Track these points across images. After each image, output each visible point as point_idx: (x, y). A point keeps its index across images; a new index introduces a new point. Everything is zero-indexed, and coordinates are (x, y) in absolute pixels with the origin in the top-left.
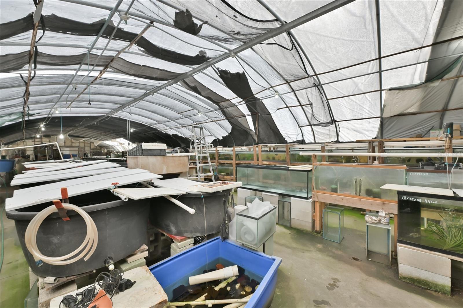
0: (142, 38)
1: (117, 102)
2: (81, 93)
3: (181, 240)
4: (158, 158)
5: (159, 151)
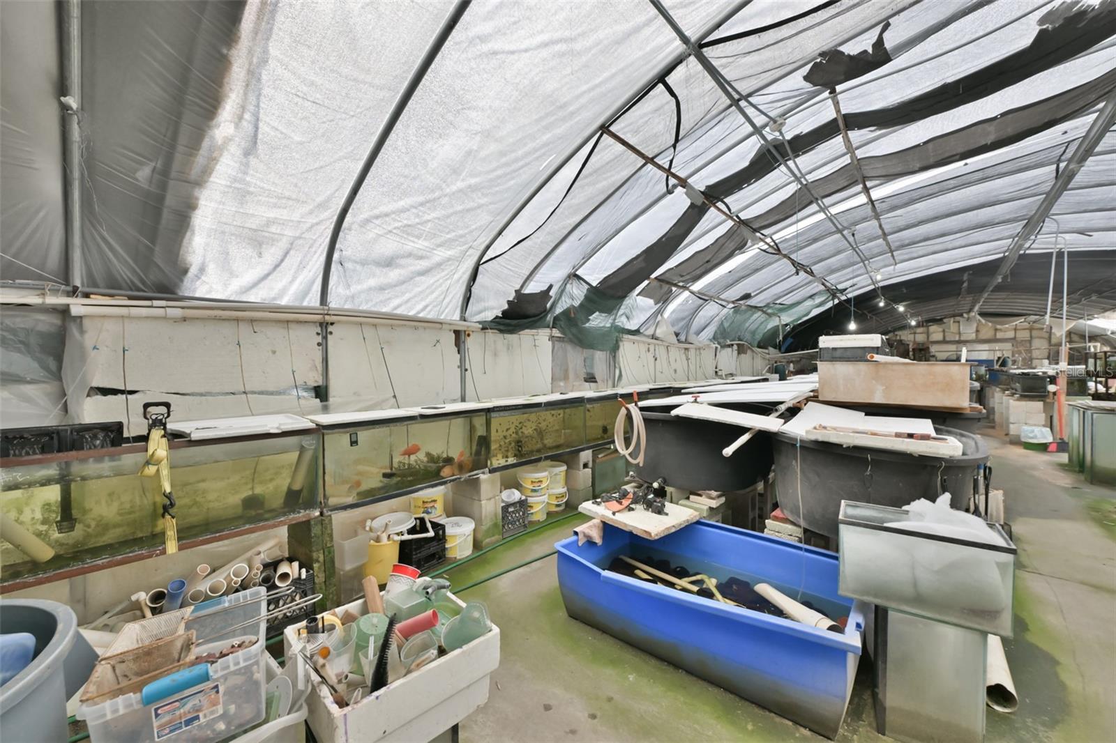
0: (845, 116)
1: (997, 221)
2: (885, 235)
3: (776, 519)
4: (862, 366)
5: (860, 352)
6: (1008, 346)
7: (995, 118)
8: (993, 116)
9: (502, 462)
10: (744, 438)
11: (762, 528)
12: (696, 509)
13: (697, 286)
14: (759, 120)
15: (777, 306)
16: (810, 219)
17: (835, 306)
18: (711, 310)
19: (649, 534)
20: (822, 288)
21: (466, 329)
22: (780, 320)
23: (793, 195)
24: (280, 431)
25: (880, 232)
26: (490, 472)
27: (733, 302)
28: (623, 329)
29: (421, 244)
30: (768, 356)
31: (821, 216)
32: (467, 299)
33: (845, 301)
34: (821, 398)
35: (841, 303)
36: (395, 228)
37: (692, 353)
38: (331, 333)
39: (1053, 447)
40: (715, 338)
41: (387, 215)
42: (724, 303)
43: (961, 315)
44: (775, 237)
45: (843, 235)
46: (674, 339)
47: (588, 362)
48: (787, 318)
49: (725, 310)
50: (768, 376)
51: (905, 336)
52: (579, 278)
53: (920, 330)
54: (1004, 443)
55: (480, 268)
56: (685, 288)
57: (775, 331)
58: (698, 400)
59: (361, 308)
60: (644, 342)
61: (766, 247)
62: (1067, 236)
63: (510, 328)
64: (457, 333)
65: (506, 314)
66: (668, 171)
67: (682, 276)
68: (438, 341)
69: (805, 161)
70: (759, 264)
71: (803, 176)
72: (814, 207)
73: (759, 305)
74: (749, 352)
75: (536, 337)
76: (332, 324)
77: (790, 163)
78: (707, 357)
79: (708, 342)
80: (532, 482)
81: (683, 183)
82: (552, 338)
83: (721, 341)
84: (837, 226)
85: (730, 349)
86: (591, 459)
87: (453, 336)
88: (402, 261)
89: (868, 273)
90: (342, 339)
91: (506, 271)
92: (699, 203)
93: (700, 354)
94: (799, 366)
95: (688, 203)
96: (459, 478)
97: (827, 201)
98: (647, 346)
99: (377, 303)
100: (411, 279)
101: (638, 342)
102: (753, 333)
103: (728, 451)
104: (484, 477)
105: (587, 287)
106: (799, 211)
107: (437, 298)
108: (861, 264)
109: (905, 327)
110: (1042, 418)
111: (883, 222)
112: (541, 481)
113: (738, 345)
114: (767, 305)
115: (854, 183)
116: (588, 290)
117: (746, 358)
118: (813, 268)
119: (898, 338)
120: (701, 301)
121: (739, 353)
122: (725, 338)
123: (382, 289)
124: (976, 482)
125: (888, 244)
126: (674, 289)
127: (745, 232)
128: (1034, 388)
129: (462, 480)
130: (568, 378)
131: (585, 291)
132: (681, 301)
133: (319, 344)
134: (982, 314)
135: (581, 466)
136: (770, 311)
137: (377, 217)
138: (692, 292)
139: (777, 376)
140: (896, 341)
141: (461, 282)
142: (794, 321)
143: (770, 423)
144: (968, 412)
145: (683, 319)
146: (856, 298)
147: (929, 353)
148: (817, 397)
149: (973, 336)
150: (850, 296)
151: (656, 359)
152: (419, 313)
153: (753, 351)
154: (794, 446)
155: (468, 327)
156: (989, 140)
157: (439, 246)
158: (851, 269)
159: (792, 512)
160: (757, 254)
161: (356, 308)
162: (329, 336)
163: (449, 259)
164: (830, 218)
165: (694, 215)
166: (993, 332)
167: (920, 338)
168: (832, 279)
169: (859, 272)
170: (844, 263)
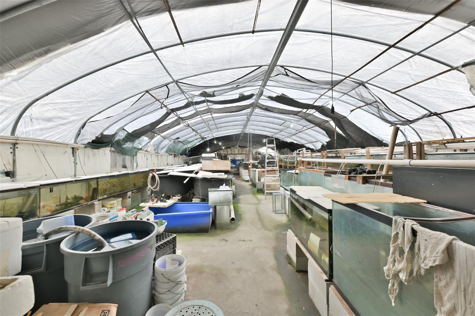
0: (207, 100)
1: (238, 125)
2: (216, 125)
3: (195, 198)
4: (211, 161)
5: (211, 158)
6: (244, 155)
7: (235, 107)
8: (234, 106)
9: (101, 198)
10: (188, 179)
11: (192, 201)
12: (175, 200)
13: (163, 134)
14: (188, 97)
15: (187, 142)
16: (198, 119)
17: (203, 142)
18: (166, 142)
19: (165, 206)
20: (200, 137)
21: (77, 147)
22: (187, 146)
23: (194, 113)
24: (26, 187)
25: (214, 124)
26: (98, 201)
27: (174, 140)
28: (139, 148)
29: (67, 114)
30: (183, 158)
31: (201, 118)
32: (78, 135)
33: (206, 141)
34: (203, 170)
35: (205, 141)
36: (58, 108)
37: (159, 157)
38: (17, 148)
39: (250, 181)
40: (167, 152)
41: (56, 103)
42: (171, 140)
43: (234, 146)
44: (188, 122)
45: (206, 124)
46: (154, 152)
47: (124, 160)
48: (190, 146)
49: (171, 142)
50: (184, 165)
51: (222, 152)
52: (124, 129)
53: (225, 150)
54: (241, 181)
55: (86, 124)
56: (159, 134)
57: (186, 149)
58: (174, 171)
59: (29, 137)
60: (144, 153)
61: (185, 124)
62: (251, 130)
63: (97, 147)
64: (73, 148)
65: (93, 142)
66: (162, 103)
67: (159, 131)
68: (66, 152)
69: (197, 106)
70: (183, 129)
71: (197, 109)
72: (199, 116)
73: (181, 141)
74: (178, 157)
75: (105, 151)
76: (17, 144)
77: (194, 106)
78: (165, 158)
79: (165, 153)
80: (110, 205)
81: (166, 106)
82: (110, 151)
83: (169, 153)
84: (204, 121)
85: (171, 156)
86: (131, 195)
87: (71, 150)
88: (56, 120)
89: (212, 133)
90: (22, 151)
91: (97, 126)
92: (169, 112)
93: (162, 157)
94: (193, 161)
95: (166, 111)
96: (88, 203)
97: (202, 115)
98: (145, 154)
99: (38, 135)
100: (57, 126)
101: (141, 153)
102: (179, 150)
103: (185, 182)
104: (96, 202)
105: (127, 133)
106: (196, 116)
107: (65, 134)
108: (210, 131)
109: (221, 149)
110: (248, 174)
111: (215, 122)
112: (114, 204)
113: (174, 154)
114: (184, 141)
115: (209, 112)
116: (127, 134)
117: (176, 159)
118: (198, 131)
119: (220, 153)
120: (164, 139)
121: (174, 157)
122: (170, 152)
123: (42, 130)
124: (230, 183)
125: (216, 127)
126: (155, 135)
127: (181, 120)
128: (246, 167)
129: (89, 204)
130: (117, 166)
131: (126, 134)
132: (157, 138)
133: (11, 153)
134: (239, 146)
135: (128, 198)
136: (184, 143)
137: (52, 103)
138: (161, 136)
139: (187, 165)
140: (219, 154)
141: (77, 128)
142: (191, 147)
143: (193, 175)
144: (230, 171)
145: (156, 145)
146: (210, 140)
147: (227, 157)
148: (202, 169)
149: (237, 153)
150: (207, 139)
151: (147, 159)
152: (56, 140)
153: (179, 156)
154: (199, 179)
155: (78, 146)
156: (234, 110)
157: (73, 115)
158: (208, 132)
159: (198, 195)
160: (183, 126)
161: (27, 137)
162: (16, 149)
163: (75, 120)
164: (203, 119)
165: (167, 115)
166: (241, 152)
167: (225, 153)
168: (203, 135)
169: (209, 133)
170: (206, 130)
